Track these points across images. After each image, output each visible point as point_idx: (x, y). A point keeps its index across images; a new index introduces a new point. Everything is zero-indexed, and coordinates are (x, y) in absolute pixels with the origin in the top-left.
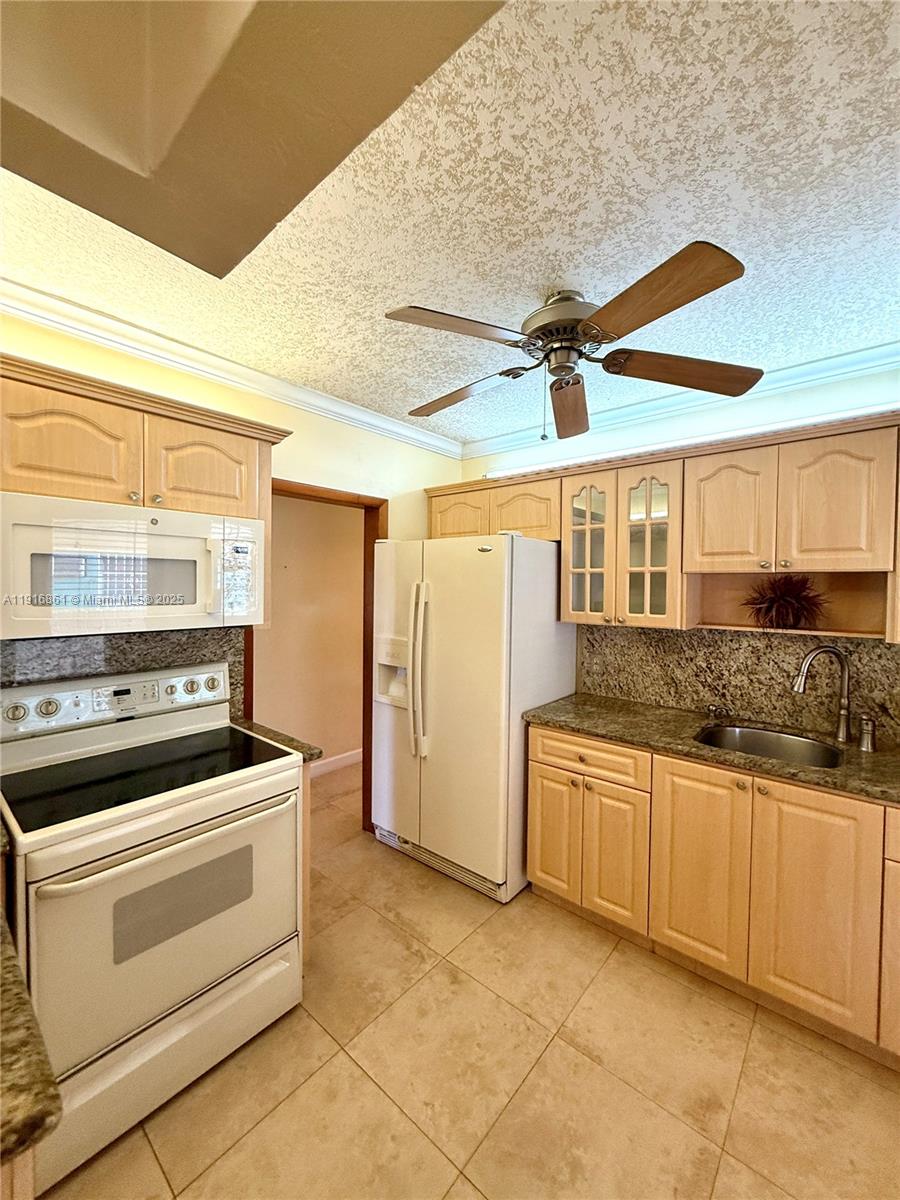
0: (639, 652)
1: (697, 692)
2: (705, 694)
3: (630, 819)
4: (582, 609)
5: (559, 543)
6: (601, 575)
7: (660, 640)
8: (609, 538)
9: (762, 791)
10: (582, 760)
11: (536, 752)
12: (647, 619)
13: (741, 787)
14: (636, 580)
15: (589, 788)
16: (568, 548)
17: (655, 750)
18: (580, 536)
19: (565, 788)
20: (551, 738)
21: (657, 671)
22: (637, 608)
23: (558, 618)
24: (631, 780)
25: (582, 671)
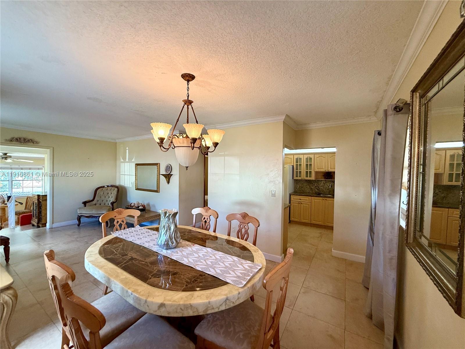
0: (305, 184)
1: (315, 190)
2: (316, 190)
3: (308, 207)
4: (297, 177)
5: (293, 166)
6: (301, 171)
7: (309, 182)
8: (302, 165)
9: (326, 200)
10: (300, 199)
11: (292, 199)
12: (308, 178)
13: (323, 199)
14: (307, 172)
15: (301, 203)
16: (295, 167)
17: (312, 196)
18: (297, 165)
19: (297, 204)
20: (295, 197)
21: (308, 187)
22: (307, 176)
23: (293, 178)
24: (308, 201)
25: (295, 188)
